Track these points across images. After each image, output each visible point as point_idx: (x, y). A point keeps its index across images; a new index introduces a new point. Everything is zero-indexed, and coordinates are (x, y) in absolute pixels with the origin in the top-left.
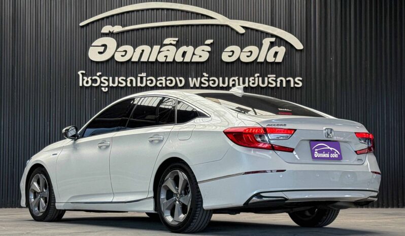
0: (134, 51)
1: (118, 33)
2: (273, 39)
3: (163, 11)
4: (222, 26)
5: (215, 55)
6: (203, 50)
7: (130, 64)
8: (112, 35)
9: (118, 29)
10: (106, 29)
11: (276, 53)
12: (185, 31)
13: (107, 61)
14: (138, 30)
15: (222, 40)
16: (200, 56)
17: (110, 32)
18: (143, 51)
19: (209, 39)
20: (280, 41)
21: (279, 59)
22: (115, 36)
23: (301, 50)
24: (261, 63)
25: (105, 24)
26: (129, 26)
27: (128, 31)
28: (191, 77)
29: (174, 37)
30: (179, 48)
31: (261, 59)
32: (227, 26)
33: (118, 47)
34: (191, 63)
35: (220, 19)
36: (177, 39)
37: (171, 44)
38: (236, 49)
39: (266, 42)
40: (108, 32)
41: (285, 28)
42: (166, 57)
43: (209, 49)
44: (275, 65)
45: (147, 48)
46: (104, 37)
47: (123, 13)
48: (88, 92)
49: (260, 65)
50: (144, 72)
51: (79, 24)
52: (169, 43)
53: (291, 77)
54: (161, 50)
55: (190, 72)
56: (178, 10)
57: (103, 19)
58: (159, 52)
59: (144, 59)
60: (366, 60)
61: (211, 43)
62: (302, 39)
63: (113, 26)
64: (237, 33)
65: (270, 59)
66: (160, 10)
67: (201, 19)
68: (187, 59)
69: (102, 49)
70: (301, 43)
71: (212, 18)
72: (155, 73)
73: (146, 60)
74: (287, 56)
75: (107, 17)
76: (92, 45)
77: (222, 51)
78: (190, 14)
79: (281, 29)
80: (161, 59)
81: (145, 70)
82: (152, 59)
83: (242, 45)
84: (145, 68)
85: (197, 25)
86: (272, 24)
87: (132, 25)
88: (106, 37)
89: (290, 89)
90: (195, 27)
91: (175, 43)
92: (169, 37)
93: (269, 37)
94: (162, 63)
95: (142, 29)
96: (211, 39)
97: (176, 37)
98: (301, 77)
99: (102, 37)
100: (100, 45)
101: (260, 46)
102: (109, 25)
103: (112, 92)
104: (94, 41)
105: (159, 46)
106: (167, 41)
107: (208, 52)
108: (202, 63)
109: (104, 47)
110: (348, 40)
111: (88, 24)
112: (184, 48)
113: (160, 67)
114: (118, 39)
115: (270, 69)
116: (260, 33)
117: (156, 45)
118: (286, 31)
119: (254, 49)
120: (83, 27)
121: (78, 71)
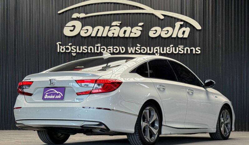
0: (93, 30)
1: (82, 18)
2: (182, 23)
3: (111, 4)
4: (149, 14)
5: (144, 33)
6: (137, 30)
7: (90, 38)
8: (79, 19)
9: (82, 15)
10: (75, 16)
11: (184, 32)
12: (125, 17)
13: (76, 36)
14: (95, 16)
15: (149, 23)
16: (135, 34)
17: (77, 17)
18: (99, 30)
19: (141, 22)
20: (186, 24)
21: (186, 35)
22: (81, 20)
23: (200, 30)
24: (174, 38)
25: (74, 12)
26: (90, 13)
27: (89, 17)
28: (129, 47)
29: (118, 21)
30: (122, 28)
31: (174, 36)
32: (153, 14)
33: (82, 27)
34: (129, 37)
35: (148, 10)
36: (120, 22)
37: (116, 26)
38: (158, 29)
39: (178, 24)
40: (76, 17)
41: (189, 16)
42: (113, 33)
43: (141, 29)
44: (183, 40)
45: (101, 28)
46: (73, 20)
47: (86, 5)
48: (63, 56)
49: (173, 39)
50: (99, 43)
51: (57, 12)
52: (115, 25)
53: (193, 47)
54: (110, 29)
55: (128, 44)
56: (121, 4)
57: (73, 9)
58: (109, 30)
59: (99, 35)
60: (241, 36)
61: (142, 25)
62: (201, 23)
63: (79, 14)
64: (159, 18)
65: (180, 35)
66: (110, 4)
67: (136, 9)
68: (127, 35)
69: (72, 29)
70: (200, 26)
71: (143, 9)
72: (106, 44)
73: (101, 36)
74: (191, 34)
75: (76, 8)
76: (66, 25)
77: (149, 30)
78: (129, 6)
79: (187, 16)
80: (110, 35)
81: (100, 42)
82: (105, 35)
83: (162, 26)
84: (100, 40)
85: (134, 14)
86: (182, 13)
87: (91, 13)
88: (75, 20)
89: (192, 55)
90: (132, 15)
91: (119, 25)
92: (115, 21)
93: (179, 21)
94: (111, 38)
95: (98, 16)
96: (142, 22)
97: (120, 21)
98: (200, 47)
99: (72, 21)
100: (71, 26)
101: (174, 27)
102: (77, 13)
103: (79, 56)
104: (67, 23)
105: (109, 27)
106: (114, 24)
107: (141, 30)
108: (136, 38)
109: (73, 27)
110: (230, 24)
111: (63, 12)
112: (125, 28)
113: (109, 40)
114: (82, 22)
115: (180, 42)
116: (173, 19)
117: (107, 26)
118: (190, 17)
119: (170, 29)
120: (60, 14)
121: (57, 42)
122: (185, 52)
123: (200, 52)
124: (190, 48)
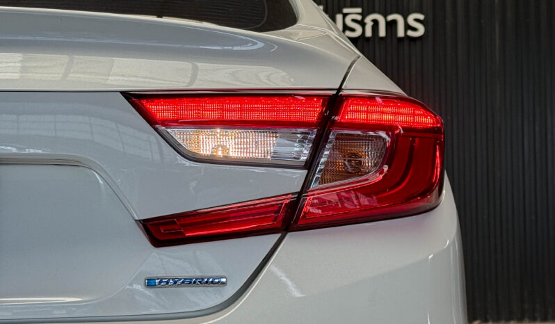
53: (397, 12)
89: (394, 42)
98: (421, 12)
122: (369, 33)
123: (421, 30)
124: (385, 16)
